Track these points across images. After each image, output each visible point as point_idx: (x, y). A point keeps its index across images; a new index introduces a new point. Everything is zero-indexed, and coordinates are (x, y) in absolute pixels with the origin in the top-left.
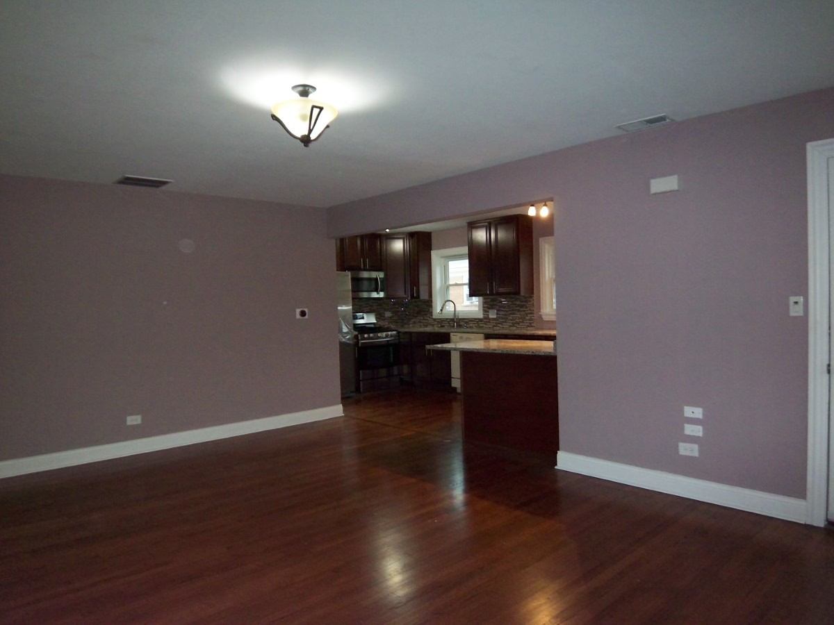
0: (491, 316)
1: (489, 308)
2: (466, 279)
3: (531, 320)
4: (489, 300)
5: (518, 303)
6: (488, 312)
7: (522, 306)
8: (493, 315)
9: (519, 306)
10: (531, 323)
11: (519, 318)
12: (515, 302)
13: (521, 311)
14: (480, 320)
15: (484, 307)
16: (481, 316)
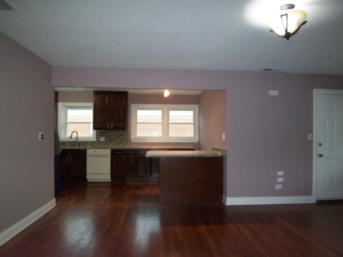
0: (101, 140)
1: (100, 136)
2: (92, 120)
3: (126, 142)
4: (100, 132)
5: (119, 134)
6: (100, 138)
7: (121, 136)
8: (102, 139)
9: (118, 135)
10: (126, 144)
11: (119, 141)
12: (116, 134)
13: (121, 138)
14: (94, 142)
15: (96, 135)
16: (94, 140)
